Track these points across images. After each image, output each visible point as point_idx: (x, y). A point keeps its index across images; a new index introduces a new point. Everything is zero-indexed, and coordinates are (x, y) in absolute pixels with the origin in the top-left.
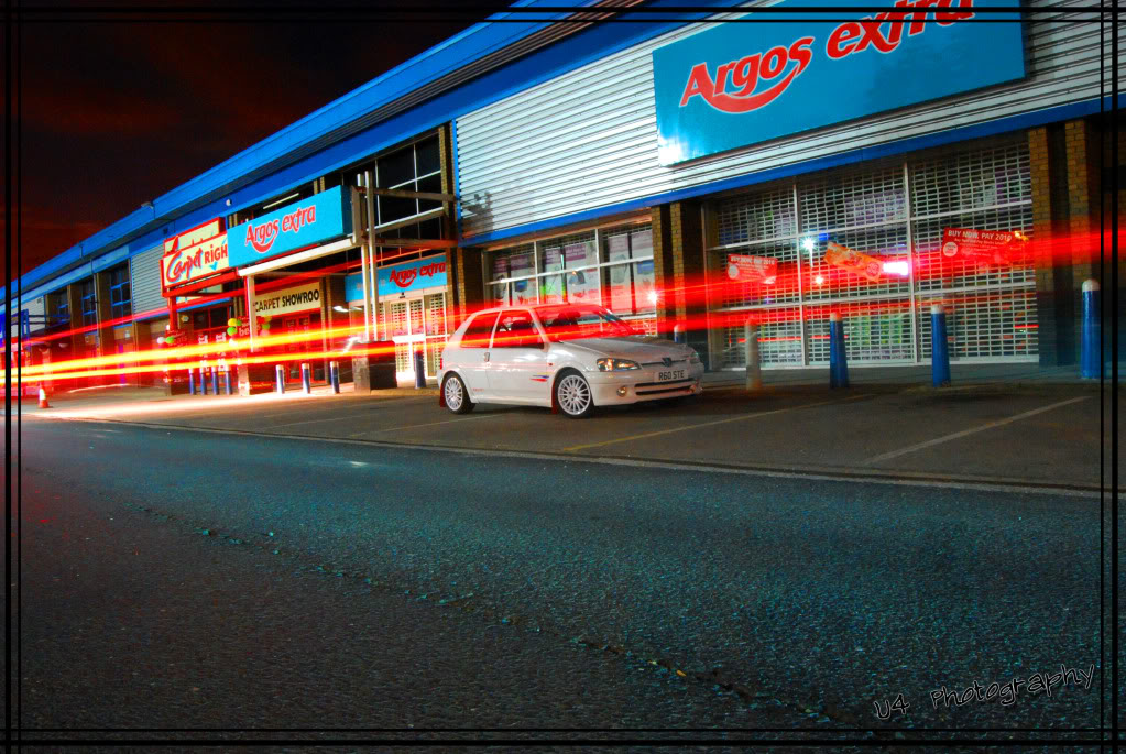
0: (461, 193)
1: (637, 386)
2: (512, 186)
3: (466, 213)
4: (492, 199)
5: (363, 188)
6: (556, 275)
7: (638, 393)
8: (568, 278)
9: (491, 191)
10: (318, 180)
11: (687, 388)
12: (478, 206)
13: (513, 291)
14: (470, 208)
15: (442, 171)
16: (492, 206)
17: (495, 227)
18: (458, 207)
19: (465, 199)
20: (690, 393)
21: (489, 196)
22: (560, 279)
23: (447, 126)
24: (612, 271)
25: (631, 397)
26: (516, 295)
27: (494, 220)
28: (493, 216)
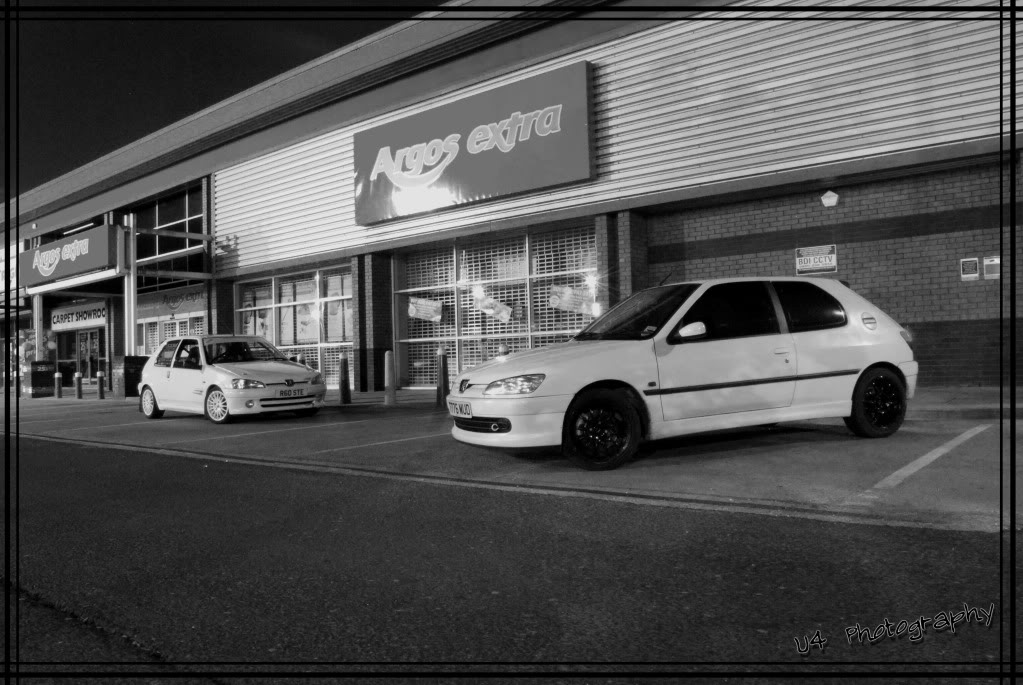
0: (217, 235)
1: (261, 400)
2: (254, 231)
3: (219, 252)
4: (239, 241)
5: (128, 227)
6: (289, 307)
7: (263, 406)
8: (298, 309)
9: (238, 235)
10: (108, 213)
11: (310, 402)
12: (228, 246)
13: (257, 318)
14: (223, 247)
15: (203, 215)
16: (239, 247)
17: (240, 264)
18: (213, 246)
19: (218, 240)
20: (310, 406)
21: (237, 238)
22: (292, 310)
23: (208, 177)
24: (329, 305)
25: (257, 408)
26: (259, 321)
27: (240, 258)
28: (239, 256)
